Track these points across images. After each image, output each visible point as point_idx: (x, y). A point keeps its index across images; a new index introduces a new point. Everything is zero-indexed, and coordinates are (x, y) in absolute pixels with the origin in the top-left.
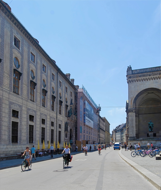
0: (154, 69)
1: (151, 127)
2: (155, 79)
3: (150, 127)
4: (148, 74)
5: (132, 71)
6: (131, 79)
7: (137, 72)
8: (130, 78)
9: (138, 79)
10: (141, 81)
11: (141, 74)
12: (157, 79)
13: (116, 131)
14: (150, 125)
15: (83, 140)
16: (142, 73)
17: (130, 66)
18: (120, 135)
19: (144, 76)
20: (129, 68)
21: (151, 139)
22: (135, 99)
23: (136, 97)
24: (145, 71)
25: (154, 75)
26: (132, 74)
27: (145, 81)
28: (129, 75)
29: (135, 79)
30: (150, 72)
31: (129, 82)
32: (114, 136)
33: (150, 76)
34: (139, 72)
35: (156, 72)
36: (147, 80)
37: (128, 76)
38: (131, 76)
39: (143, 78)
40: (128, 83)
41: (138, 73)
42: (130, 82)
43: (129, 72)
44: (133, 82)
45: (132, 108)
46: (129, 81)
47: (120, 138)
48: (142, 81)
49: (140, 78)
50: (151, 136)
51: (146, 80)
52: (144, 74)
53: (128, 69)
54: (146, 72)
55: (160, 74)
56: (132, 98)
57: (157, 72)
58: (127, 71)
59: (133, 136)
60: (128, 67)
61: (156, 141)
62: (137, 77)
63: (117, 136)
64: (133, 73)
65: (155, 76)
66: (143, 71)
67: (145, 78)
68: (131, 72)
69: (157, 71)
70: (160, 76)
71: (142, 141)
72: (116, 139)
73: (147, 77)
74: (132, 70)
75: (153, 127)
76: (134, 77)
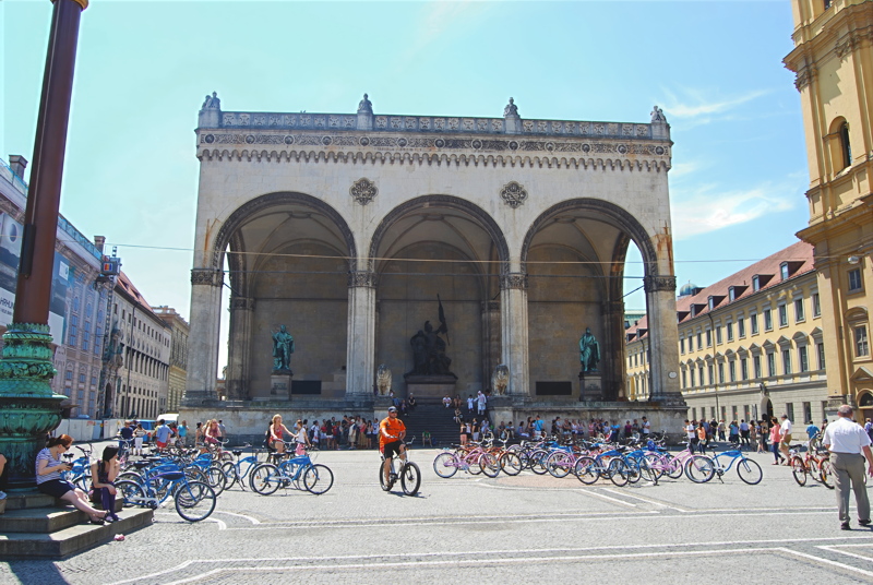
0: (307, 122)
1: (283, 351)
2: (307, 160)
3: (280, 353)
4: (282, 134)
5: (221, 114)
6: (211, 148)
7: (240, 123)
8: (209, 139)
9: (240, 148)
10: (254, 160)
11: (254, 133)
12: (317, 160)
14: (279, 344)
16: (258, 128)
17: (215, 94)
19: (266, 140)
21: (280, 402)
22: (222, 230)
23: (227, 222)
24: (271, 122)
25: (303, 143)
26: (221, 126)
27: (269, 160)
28: (206, 129)
29: (230, 148)
30: (291, 129)
31: (205, 158)
33: (288, 143)
34: (248, 123)
35: (313, 134)
36: (279, 160)
37: (202, 132)
38: (213, 133)
39: (260, 148)
40: (200, 158)
41: (243, 127)
42: (210, 158)
43: (206, 116)
44: (220, 159)
45: (208, 267)
46: (206, 152)
48: (259, 160)
49: (250, 148)
50: (278, 391)
51: (273, 160)
52: (267, 133)
53: (205, 105)
54: (273, 127)
55: (327, 143)
56: (211, 224)
57: (319, 134)
58: (201, 114)
59: (202, 388)
61: (297, 411)
62: (238, 141)
64: (225, 122)
65: (308, 149)
66: (263, 122)
67: (269, 148)
68: (213, 119)
69: (317, 129)
70: (327, 152)
71: (240, 413)
73: (279, 148)
74: (222, 109)
75: (290, 351)
76: (225, 141)
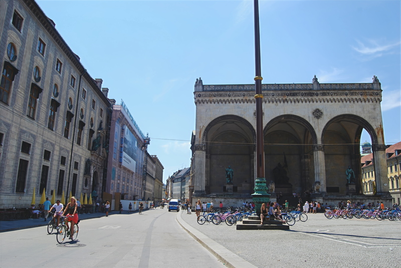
0: (236, 88)
1: (230, 176)
2: (237, 103)
3: (229, 176)
4: (227, 93)
5: (203, 86)
6: (200, 99)
7: (211, 89)
8: (199, 96)
9: (211, 99)
10: (216, 103)
11: (216, 93)
12: (240, 103)
13: (172, 179)
14: (228, 173)
15: (115, 191)
16: (218, 91)
17: (200, 78)
18: (179, 187)
19: (221, 95)
20: (199, 82)
21: (230, 195)
22: (205, 130)
23: (207, 127)
24: (222, 88)
25: (235, 96)
26: (203, 91)
27: (222, 103)
28: (198, 92)
29: (207, 99)
30: (230, 91)
31: (198, 103)
32: (170, 188)
33: (229, 96)
34: (213, 89)
35: (239, 93)
36: (226, 103)
37: (197, 93)
38: (201, 93)
39: (219, 98)
40: (196, 103)
41: (212, 91)
42: (200, 103)
43: (198, 87)
44: (204, 103)
45: (201, 144)
46: (198, 100)
47: (179, 192)
48: (218, 103)
49: (215, 99)
50: (229, 191)
51: (224, 103)
52: (221, 93)
53: (196, 82)
54: (223, 90)
55: (244, 96)
56: (201, 127)
57: (241, 93)
58: (196, 86)
59: (201, 190)
60: (197, 79)
61: (237, 198)
62: (210, 96)
63: (174, 188)
64: (205, 89)
65: (237, 98)
66: (219, 88)
67: (222, 98)
68: (201, 87)
69: (240, 90)
70: (244, 99)
71: (215, 199)
72: (172, 194)
73: (226, 98)
74: (203, 84)
75: (232, 175)
76: (205, 96)
